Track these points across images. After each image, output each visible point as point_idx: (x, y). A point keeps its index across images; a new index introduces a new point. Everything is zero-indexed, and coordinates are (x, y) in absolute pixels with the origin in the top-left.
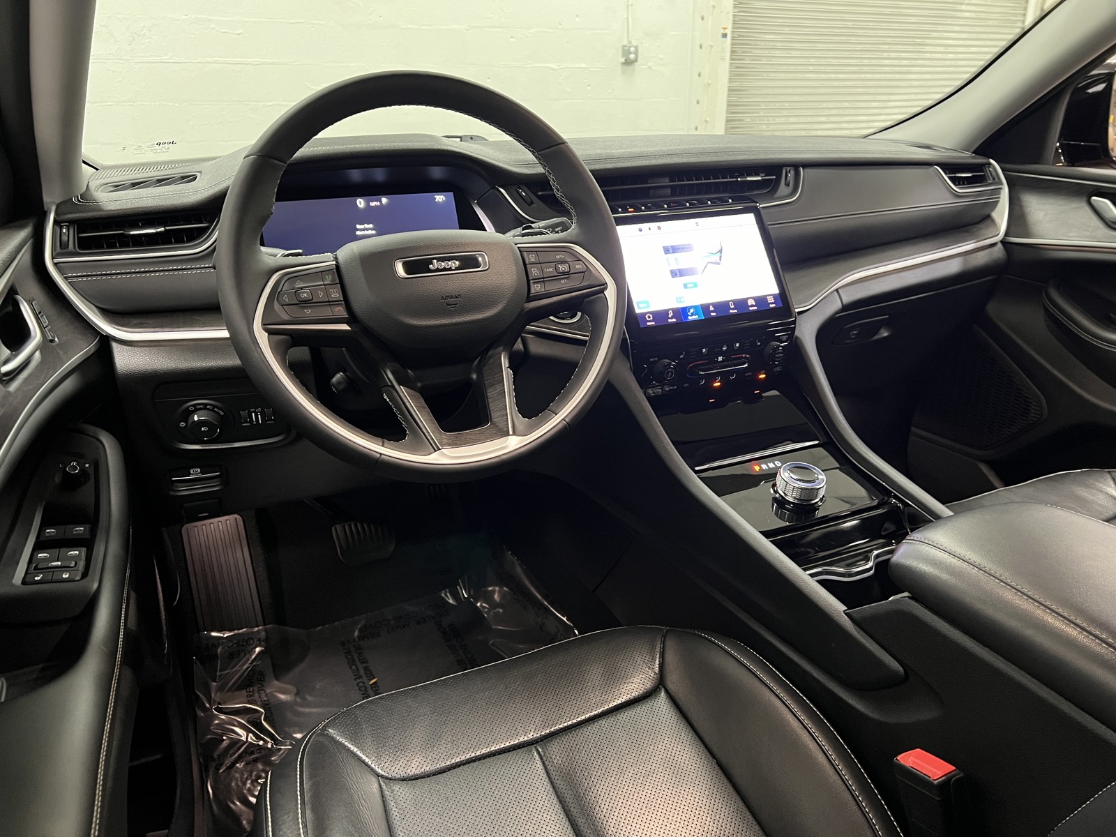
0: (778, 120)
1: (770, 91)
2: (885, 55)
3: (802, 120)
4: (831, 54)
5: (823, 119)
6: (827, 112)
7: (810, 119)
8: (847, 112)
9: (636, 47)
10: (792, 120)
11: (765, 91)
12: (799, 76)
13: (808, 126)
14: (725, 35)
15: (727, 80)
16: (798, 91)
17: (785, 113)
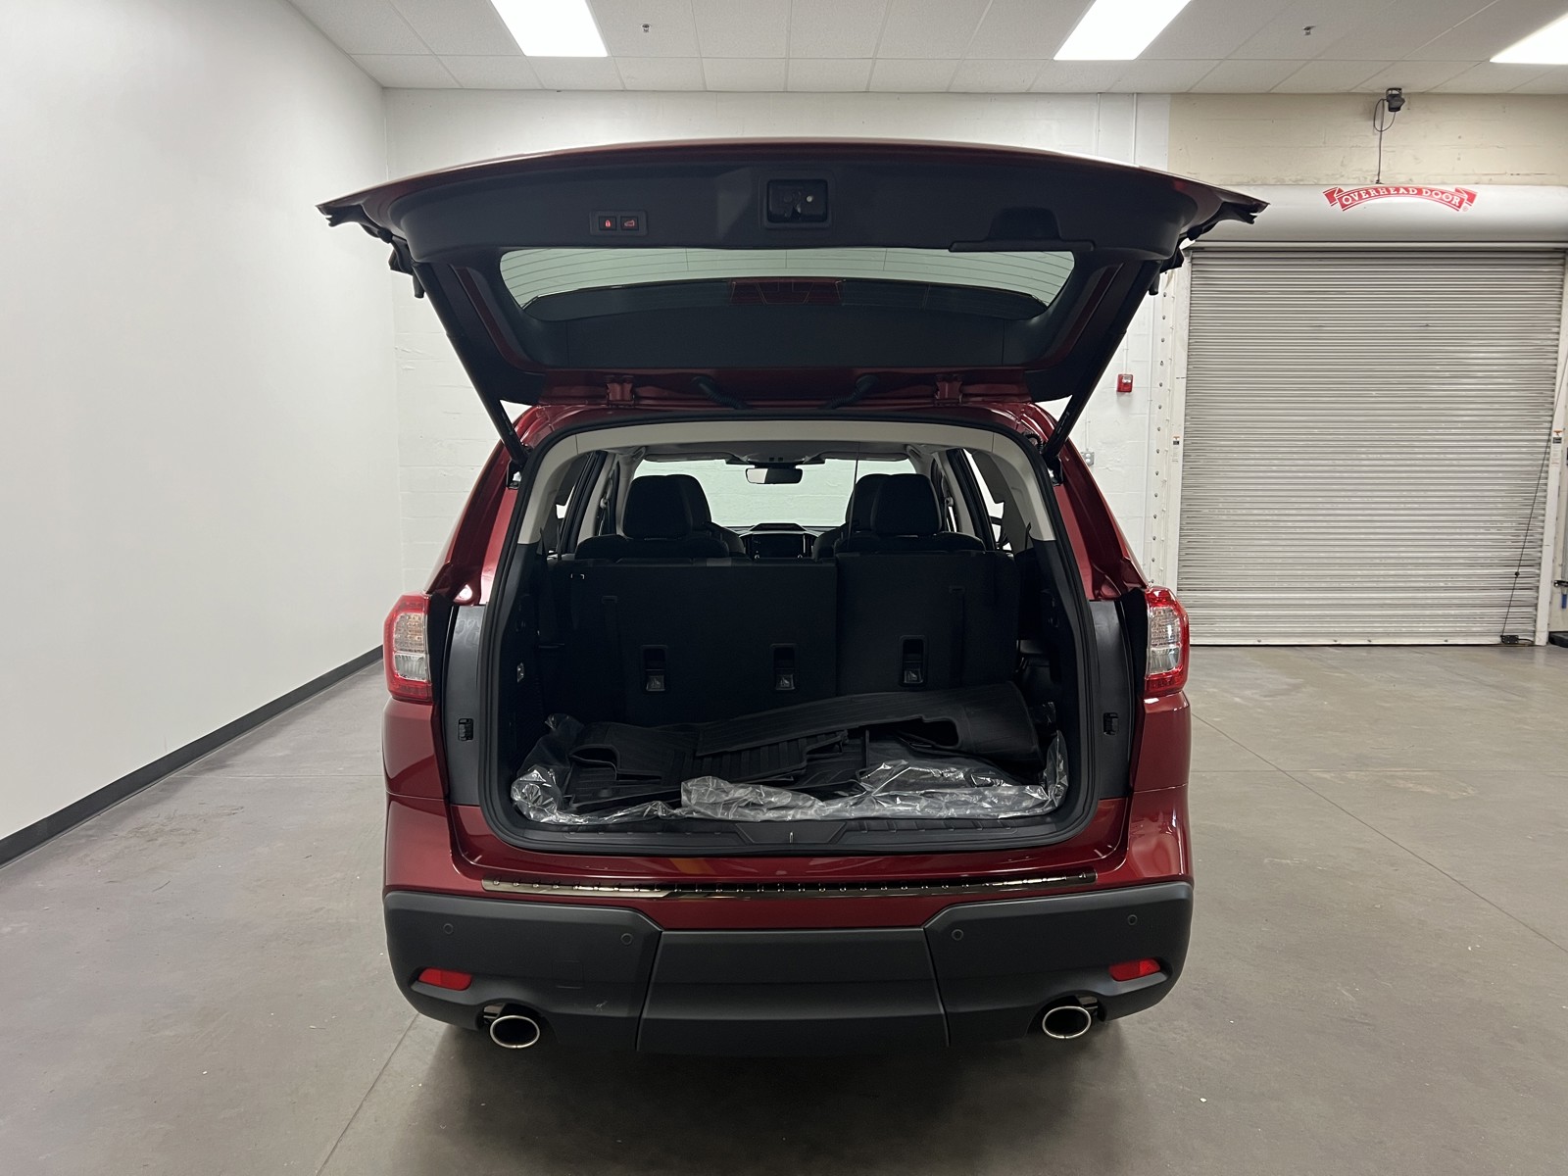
0: (1239, 512)
1: (1229, 487)
2: (1363, 456)
3: (1267, 512)
4: (1295, 456)
5: (1294, 512)
6: (1296, 506)
7: (1276, 512)
8: (1321, 506)
9: (1092, 455)
10: (1255, 512)
11: (1223, 487)
12: (1261, 474)
13: (1275, 518)
14: (1178, 443)
15: (1181, 478)
16: (1260, 487)
17: (1247, 506)
